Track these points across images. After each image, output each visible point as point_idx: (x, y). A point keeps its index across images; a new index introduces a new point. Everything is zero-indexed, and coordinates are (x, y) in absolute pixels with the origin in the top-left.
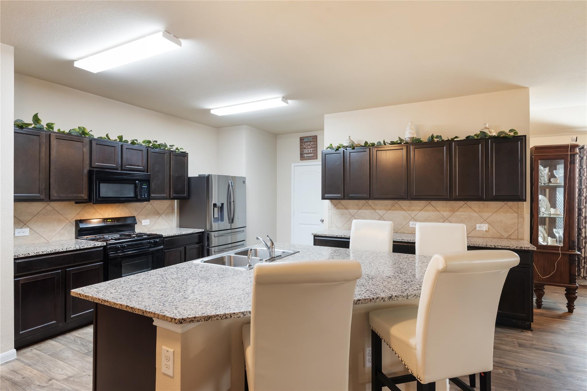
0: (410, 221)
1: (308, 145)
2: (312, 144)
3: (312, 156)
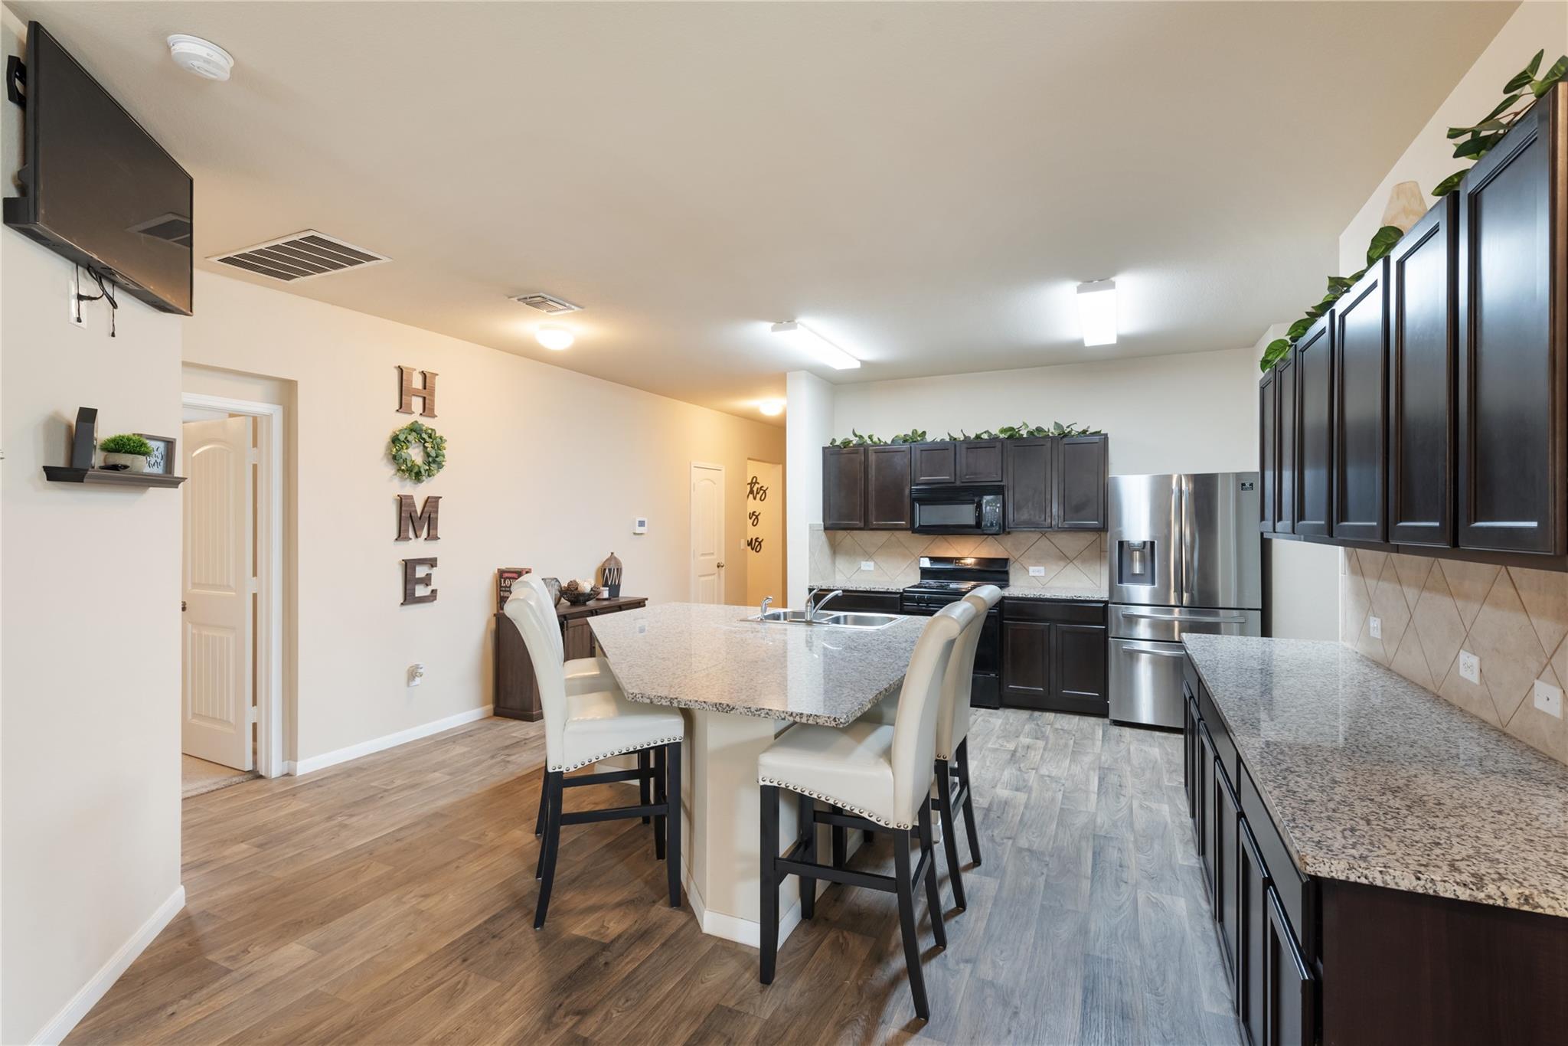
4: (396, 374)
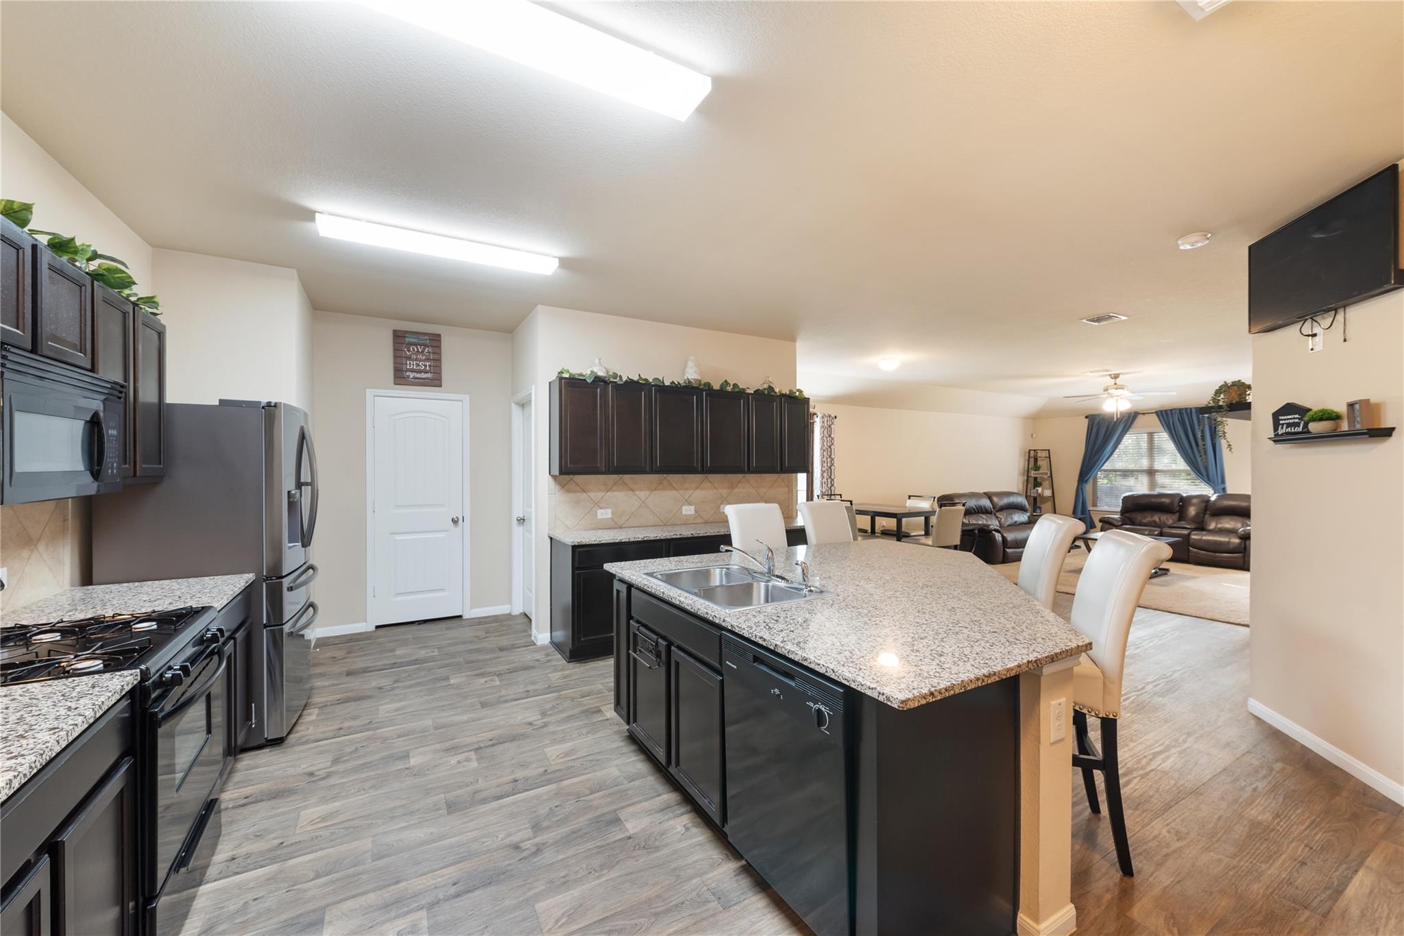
0: (683, 505)
1: (418, 351)
2: (429, 352)
3: (428, 379)
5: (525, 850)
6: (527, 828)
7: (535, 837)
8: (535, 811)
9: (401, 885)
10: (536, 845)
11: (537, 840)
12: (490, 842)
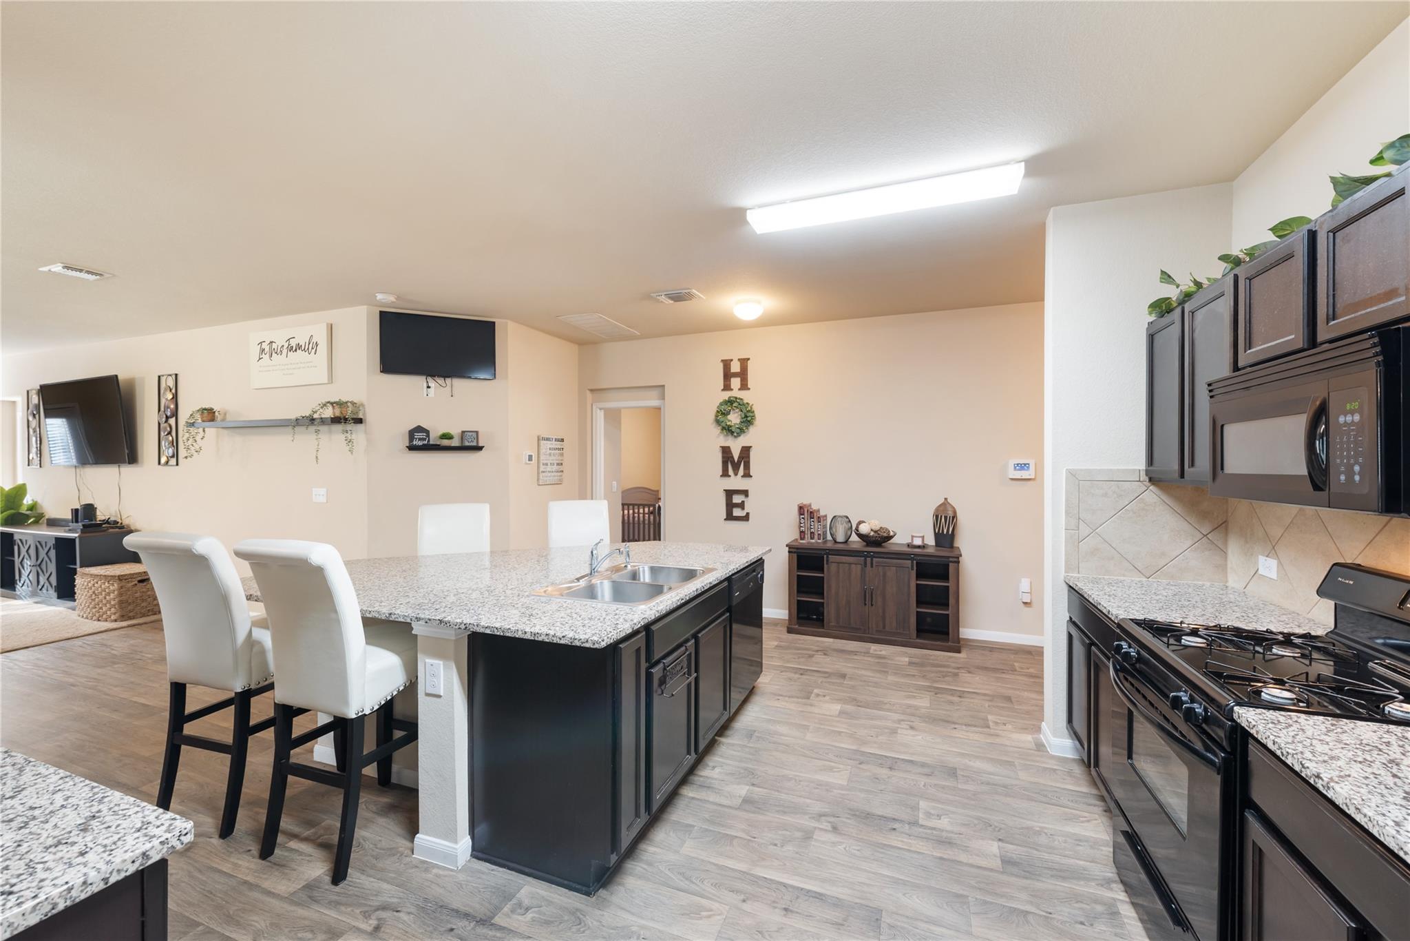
4: (721, 365)
5: (829, 822)
6: (816, 840)
7: (815, 828)
8: (797, 853)
9: (939, 855)
10: (818, 821)
11: (817, 825)
12: (854, 847)
